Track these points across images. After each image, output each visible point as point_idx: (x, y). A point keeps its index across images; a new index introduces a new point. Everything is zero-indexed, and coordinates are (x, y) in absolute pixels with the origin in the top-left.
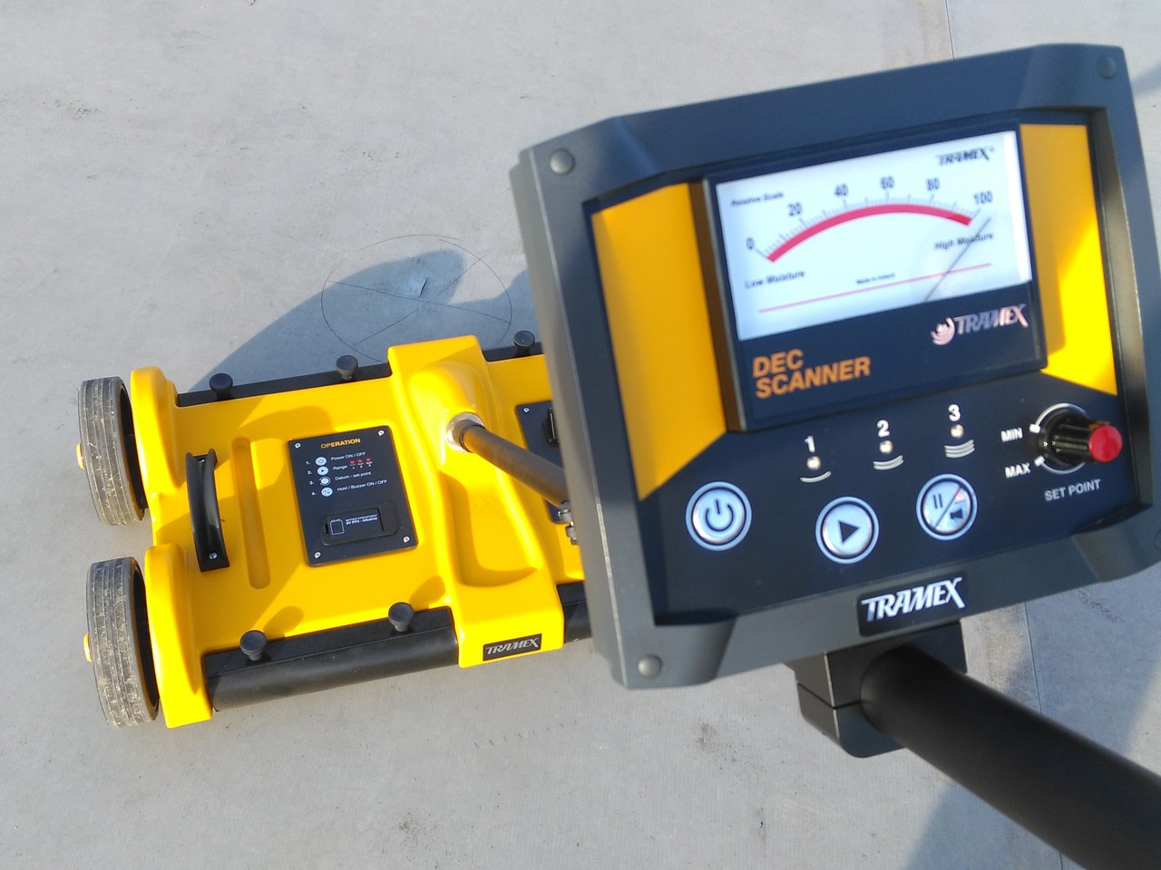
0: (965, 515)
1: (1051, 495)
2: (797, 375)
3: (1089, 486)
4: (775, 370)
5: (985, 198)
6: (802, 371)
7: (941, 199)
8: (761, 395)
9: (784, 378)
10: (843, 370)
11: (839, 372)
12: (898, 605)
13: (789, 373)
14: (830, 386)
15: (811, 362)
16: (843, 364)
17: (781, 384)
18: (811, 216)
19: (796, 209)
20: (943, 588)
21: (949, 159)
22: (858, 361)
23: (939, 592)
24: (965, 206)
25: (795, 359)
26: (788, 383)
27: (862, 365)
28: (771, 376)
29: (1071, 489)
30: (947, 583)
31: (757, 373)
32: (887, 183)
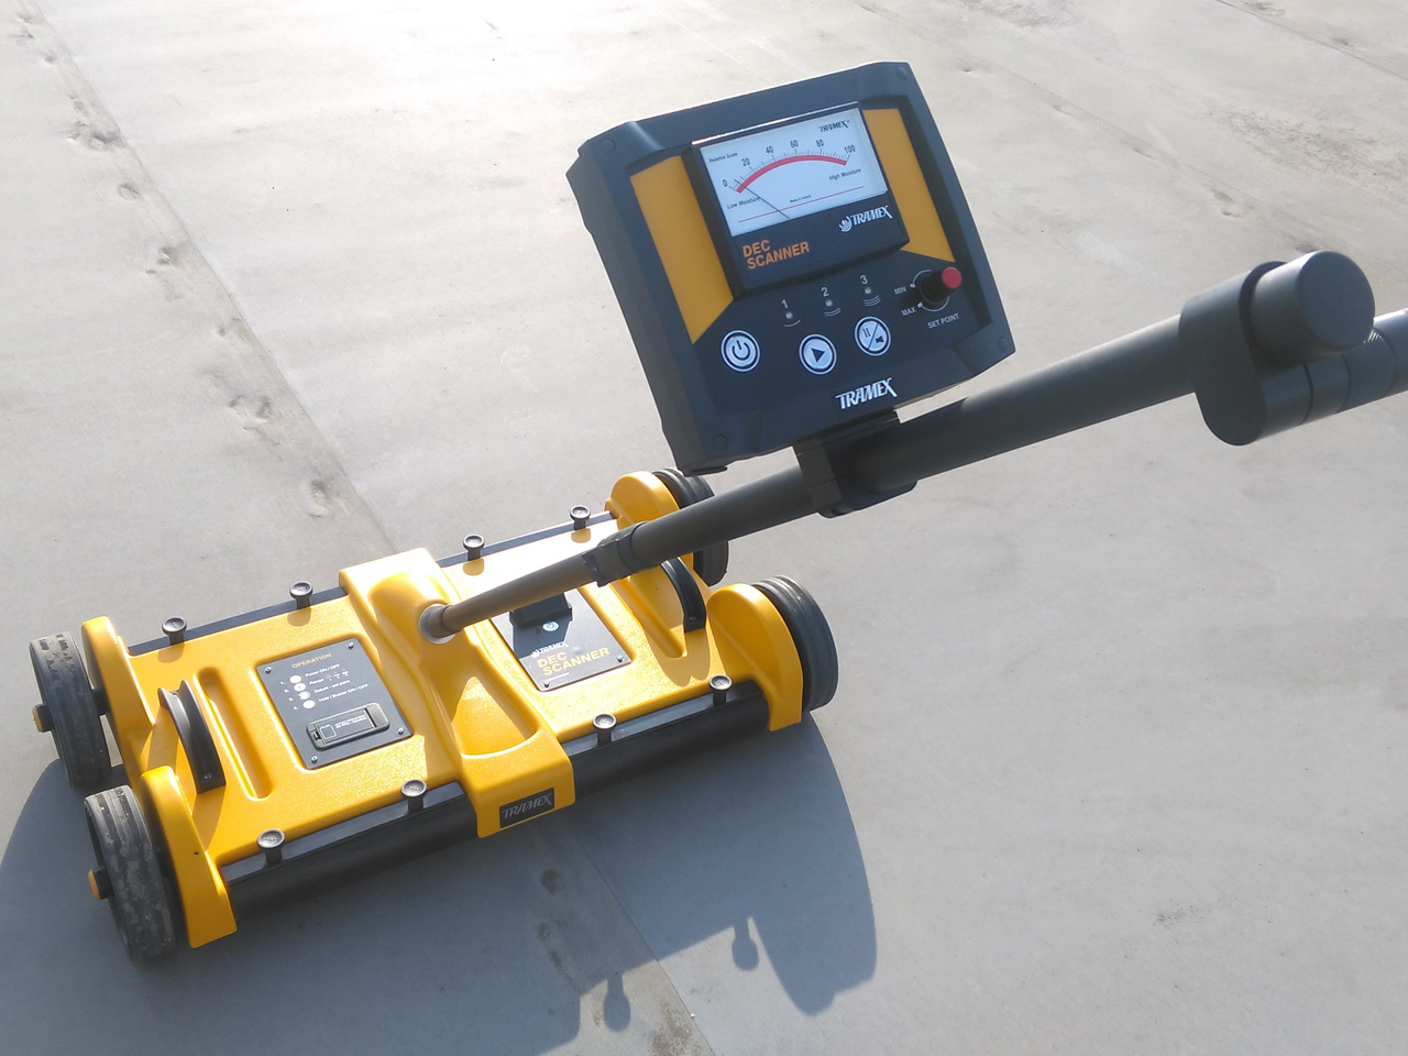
0: (885, 340)
1: (932, 325)
2: (769, 254)
3: (952, 318)
4: (755, 253)
5: (851, 149)
6: (771, 251)
7: (826, 151)
8: (750, 267)
9: (762, 257)
10: (794, 250)
11: (793, 251)
12: (858, 397)
13: (764, 254)
14: (789, 260)
15: (775, 246)
16: (794, 246)
17: (761, 260)
18: (756, 165)
19: (746, 162)
20: (882, 385)
21: (826, 128)
22: (802, 244)
23: (880, 388)
24: (842, 154)
25: (766, 246)
26: (765, 259)
27: (805, 246)
28: (754, 256)
29: (943, 320)
30: (884, 382)
31: (746, 255)
32: (794, 144)
